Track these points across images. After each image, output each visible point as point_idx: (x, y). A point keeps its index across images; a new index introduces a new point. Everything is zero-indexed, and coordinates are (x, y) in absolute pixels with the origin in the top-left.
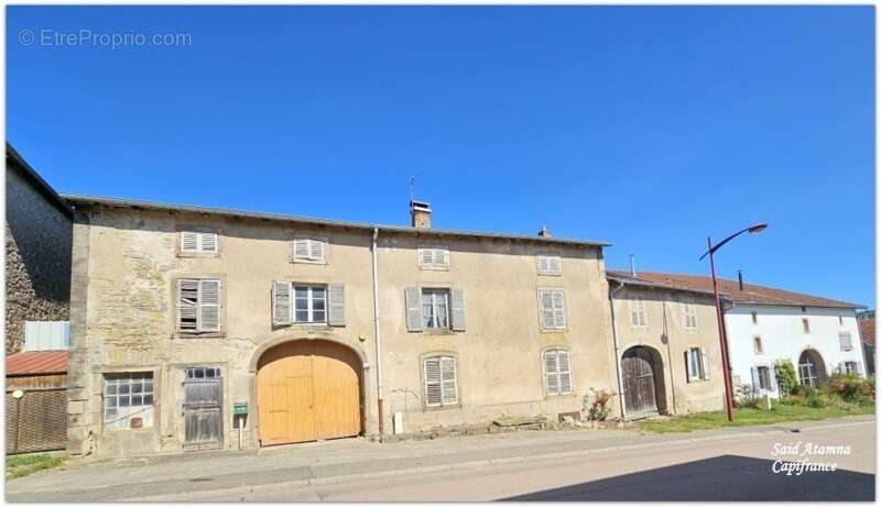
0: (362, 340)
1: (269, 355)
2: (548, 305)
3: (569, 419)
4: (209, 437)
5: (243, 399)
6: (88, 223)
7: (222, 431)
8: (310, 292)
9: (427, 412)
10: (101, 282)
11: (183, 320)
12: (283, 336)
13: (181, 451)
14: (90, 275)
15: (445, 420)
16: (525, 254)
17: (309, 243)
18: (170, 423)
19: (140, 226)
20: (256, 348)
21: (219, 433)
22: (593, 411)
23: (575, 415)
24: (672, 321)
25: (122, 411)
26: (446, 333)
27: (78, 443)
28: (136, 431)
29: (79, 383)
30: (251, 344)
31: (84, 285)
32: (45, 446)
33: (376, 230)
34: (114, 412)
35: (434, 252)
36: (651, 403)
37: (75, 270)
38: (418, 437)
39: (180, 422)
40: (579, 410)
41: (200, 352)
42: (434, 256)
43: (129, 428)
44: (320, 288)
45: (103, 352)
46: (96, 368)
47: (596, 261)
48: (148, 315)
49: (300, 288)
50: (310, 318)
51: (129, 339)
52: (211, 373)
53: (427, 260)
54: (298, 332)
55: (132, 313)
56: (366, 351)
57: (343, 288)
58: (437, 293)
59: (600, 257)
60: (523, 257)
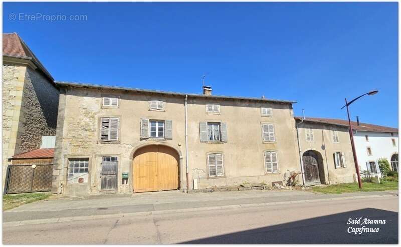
0: (180, 146)
1: (139, 152)
2: (266, 130)
3: (277, 185)
4: (111, 188)
5: (127, 171)
6: (65, 94)
7: (117, 186)
8: (157, 124)
9: (209, 180)
10: (69, 119)
11: (102, 136)
12: (145, 143)
13: (99, 194)
14: (65, 116)
15: (218, 184)
16: (255, 107)
17: (157, 102)
18: (95, 181)
19: (87, 95)
20: (133, 148)
21: (116, 187)
22: (289, 182)
23: (280, 183)
24: (327, 139)
25: (75, 175)
26: (218, 143)
27: (56, 189)
28: (80, 184)
29: (58, 162)
30: (130, 147)
31: (62, 120)
32: (43, 190)
33: (187, 96)
34: (72, 175)
35: (213, 106)
36: (317, 178)
37: (59, 114)
38: (205, 191)
39: (99, 181)
40: (282, 180)
41: (109, 150)
42: (213, 108)
43: (78, 183)
44: (162, 122)
45: (68, 149)
46: (65, 156)
47: (289, 110)
48: (88, 133)
49: (153, 122)
50: (157, 135)
51: (80, 144)
52: (113, 159)
53: (210, 110)
54: (151, 142)
55: (81, 132)
56: (182, 151)
57: (171, 122)
58: (214, 125)
59: (291, 108)
60: (254, 109)
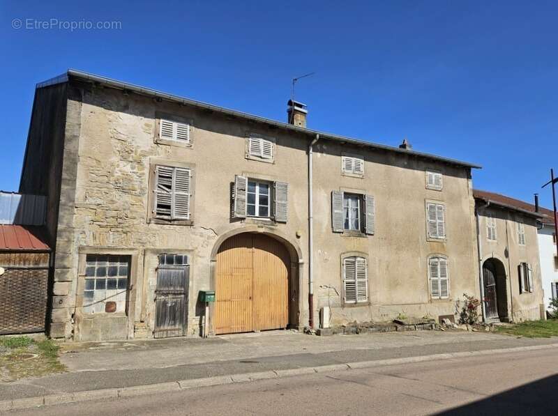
0: (298, 237)
1: (230, 243)
2: (433, 217)
3: (448, 322)
4: (175, 324)
5: (205, 288)
7: (186, 318)
8: (257, 188)
9: (345, 309)
10: (89, 162)
11: (159, 206)
12: (239, 227)
13: (151, 338)
14: (80, 153)
15: (361, 317)
16: (417, 170)
17: (262, 141)
18: (143, 309)
20: (217, 238)
21: (184, 320)
22: (463, 315)
23: (451, 317)
25: (98, 294)
26: (360, 236)
27: (61, 325)
28: (109, 315)
29: (66, 263)
30: (211, 234)
31: (74, 163)
32: (20, 328)
33: (318, 136)
34: (91, 295)
35: (354, 160)
37: (68, 147)
39: (152, 308)
40: (453, 313)
41: (171, 238)
42: (353, 165)
43: (103, 312)
44: (271, 184)
45: (88, 233)
46: (82, 248)
47: (466, 179)
48: (127, 198)
49: (253, 182)
50: (257, 213)
51: (112, 222)
52: (180, 260)
53: (349, 167)
54: (249, 225)
55: (116, 194)
56: (301, 245)
57: (286, 186)
58: (352, 199)
59: (469, 177)
60: (416, 171)
